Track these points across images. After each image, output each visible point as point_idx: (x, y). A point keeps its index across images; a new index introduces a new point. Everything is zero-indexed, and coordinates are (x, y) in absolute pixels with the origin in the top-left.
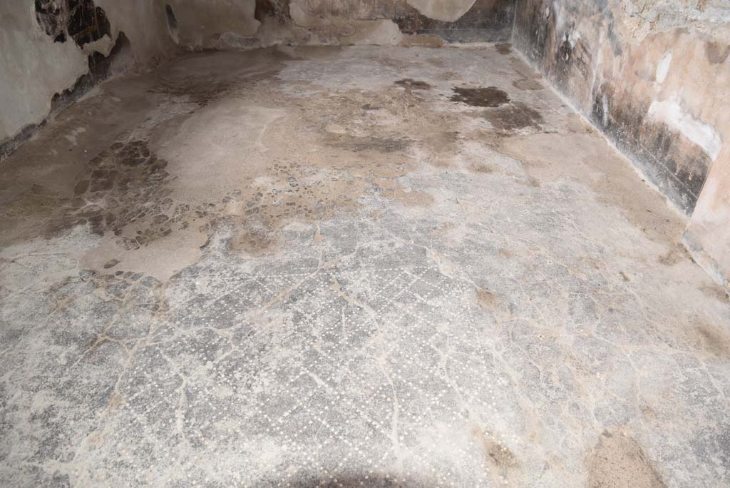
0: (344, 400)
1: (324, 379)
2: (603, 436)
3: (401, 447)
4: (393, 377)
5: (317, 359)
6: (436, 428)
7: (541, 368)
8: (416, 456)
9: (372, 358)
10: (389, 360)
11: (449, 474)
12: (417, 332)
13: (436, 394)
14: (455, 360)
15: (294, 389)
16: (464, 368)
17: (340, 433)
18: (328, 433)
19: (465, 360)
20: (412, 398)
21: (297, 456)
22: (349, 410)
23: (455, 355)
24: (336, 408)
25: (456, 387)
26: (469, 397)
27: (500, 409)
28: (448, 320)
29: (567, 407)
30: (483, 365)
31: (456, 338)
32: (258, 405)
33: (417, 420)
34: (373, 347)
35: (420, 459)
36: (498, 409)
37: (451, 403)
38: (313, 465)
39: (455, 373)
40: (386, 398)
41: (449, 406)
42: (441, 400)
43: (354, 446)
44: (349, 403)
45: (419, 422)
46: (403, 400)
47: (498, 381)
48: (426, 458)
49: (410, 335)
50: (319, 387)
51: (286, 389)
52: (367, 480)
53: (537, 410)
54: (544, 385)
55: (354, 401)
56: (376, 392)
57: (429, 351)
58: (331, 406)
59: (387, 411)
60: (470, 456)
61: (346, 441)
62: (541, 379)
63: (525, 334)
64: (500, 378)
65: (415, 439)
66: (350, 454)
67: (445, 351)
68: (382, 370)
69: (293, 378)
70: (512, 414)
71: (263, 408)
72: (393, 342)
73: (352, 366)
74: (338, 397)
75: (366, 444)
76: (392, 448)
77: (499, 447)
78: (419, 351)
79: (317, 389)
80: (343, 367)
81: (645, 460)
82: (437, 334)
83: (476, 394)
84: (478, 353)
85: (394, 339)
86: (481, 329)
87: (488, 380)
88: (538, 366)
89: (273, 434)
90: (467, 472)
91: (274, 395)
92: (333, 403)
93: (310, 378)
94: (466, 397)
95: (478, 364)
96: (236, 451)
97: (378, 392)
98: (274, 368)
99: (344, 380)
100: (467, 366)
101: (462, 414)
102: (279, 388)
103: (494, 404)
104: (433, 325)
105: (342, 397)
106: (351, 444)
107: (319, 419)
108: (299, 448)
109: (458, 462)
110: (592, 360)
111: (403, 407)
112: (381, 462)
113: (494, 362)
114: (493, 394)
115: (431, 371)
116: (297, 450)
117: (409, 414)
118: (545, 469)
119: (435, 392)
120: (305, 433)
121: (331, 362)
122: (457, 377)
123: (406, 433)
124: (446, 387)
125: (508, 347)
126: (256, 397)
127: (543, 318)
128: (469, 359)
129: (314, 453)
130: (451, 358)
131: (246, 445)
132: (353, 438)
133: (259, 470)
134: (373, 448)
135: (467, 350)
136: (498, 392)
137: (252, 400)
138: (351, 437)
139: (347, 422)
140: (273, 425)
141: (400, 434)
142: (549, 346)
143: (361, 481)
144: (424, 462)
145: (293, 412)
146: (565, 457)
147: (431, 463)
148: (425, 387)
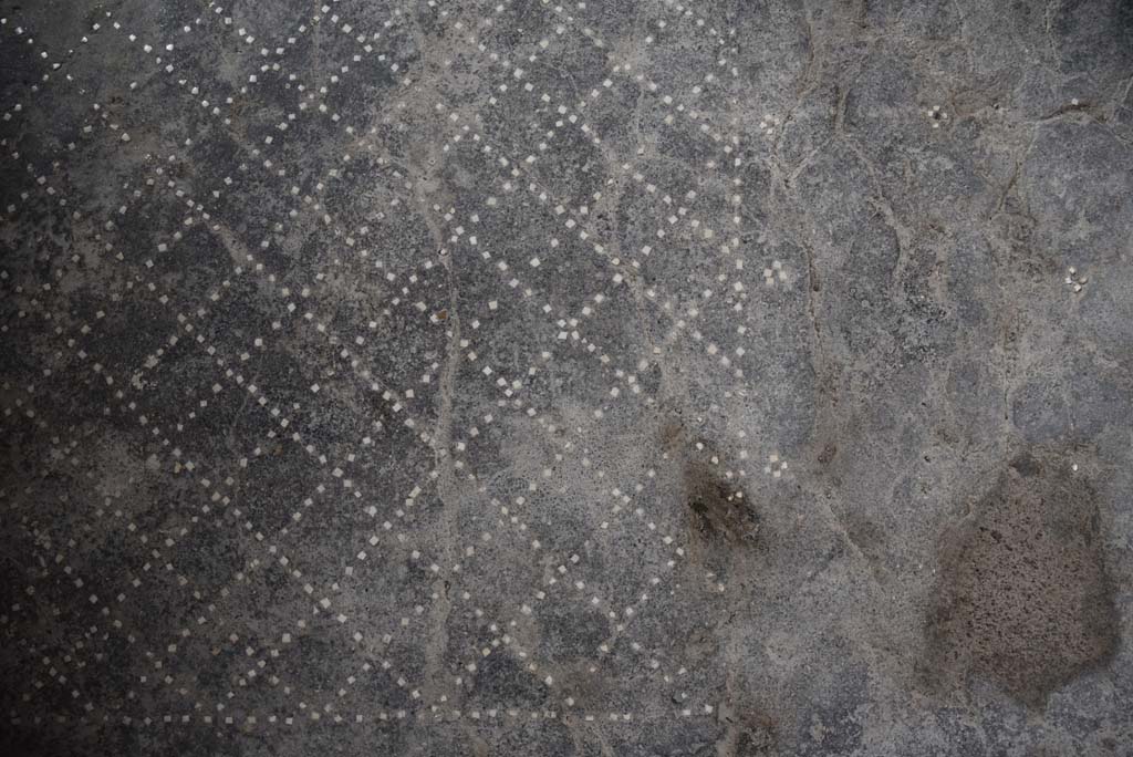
0: (309, 316)
1: (252, 243)
2: (1013, 471)
3: (457, 472)
4: (454, 239)
5: (233, 171)
6: (558, 419)
7: (905, 235)
8: (495, 502)
9: (396, 168)
10: (445, 176)
11: (575, 558)
12: (544, 72)
13: (574, 309)
14: (651, 188)
15: (170, 279)
16: (673, 220)
17: (294, 426)
18: (264, 424)
19: (679, 187)
20: (500, 317)
21: (185, 488)
22: (319, 352)
23: (654, 169)
24: (284, 344)
25: (636, 286)
26: (671, 323)
27: (752, 370)
28: (652, 27)
29: (945, 376)
30: (732, 209)
31: (668, 100)
32: (74, 333)
33: (509, 393)
34: (401, 127)
35: (505, 511)
36: (747, 370)
37: (614, 341)
38: (226, 516)
39: (641, 236)
40: (428, 313)
41: (607, 350)
42: (587, 328)
43: (331, 465)
44: (321, 328)
45: (515, 396)
46: (476, 324)
47: (768, 273)
48: (521, 509)
49: (523, 82)
50: (238, 271)
51: (149, 279)
52: (363, 562)
53: (856, 381)
54: (900, 299)
55: (334, 321)
56: (399, 293)
57: (574, 148)
58: (271, 337)
59: (428, 356)
60: (640, 512)
61: (310, 449)
62: (896, 275)
63: (891, 102)
64: (777, 264)
65: (497, 448)
66: (321, 489)
67: (625, 152)
68: (424, 211)
69: (163, 241)
70: (783, 391)
71: (86, 342)
72: (466, 108)
73: (335, 199)
74: (292, 307)
75: (364, 460)
76: (434, 474)
77: (724, 489)
78: (543, 146)
79: (234, 278)
80: (308, 199)
81: (1095, 545)
82: (607, 83)
83: (694, 313)
84: (726, 166)
85: (470, 97)
86: (753, 71)
87: (739, 265)
88: (899, 228)
89: (123, 422)
90: (623, 554)
91: (115, 297)
92: (276, 325)
93: (215, 243)
94: (663, 323)
95: (719, 204)
96: (34, 472)
97: (405, 290)
98: (109, 205)
99: (311, 248)
100: (682, 211)
101: (640, 379)
102: (126, 278)
103: (740, 351)
104: (599, 43)
105: (302, 305)
106: (323, 459)
107: (240, 379)
108: (190, 466)
109: (605, 525)
110: (1069, 220)
111: (474, 346)
112: (400, 513)
113: (770, 204)
114: (744, 316)
115: (570, 224)
116: (186, 470)
117: (487, 371)
118: (831, 557)
119: (571, 299)
120: (203, 420)
121: (273, 183)
122: (646, 250)
123: (474, 432)
124: (609, 282)
125: (824, 150)
126: (67, 304)
127: (964, 41)
128: (693, 187)
129: (229, 481)
130: (639, 177)
131: (56, 454)
132: (331, 440)
133: (97, 525)
134: (382, 471)
135: (692, 152)
136: (758, 314)
137: (58, 317)
138: (323, 436)
139: (315, 388)
140: (120, 395)
141: (456, 434)
142: (952, 157)
143: (347, 564)
144: (514, 519)
145: (171, 356)
146: (894, 527)
147: (531, 526)
148: (544, 281)
